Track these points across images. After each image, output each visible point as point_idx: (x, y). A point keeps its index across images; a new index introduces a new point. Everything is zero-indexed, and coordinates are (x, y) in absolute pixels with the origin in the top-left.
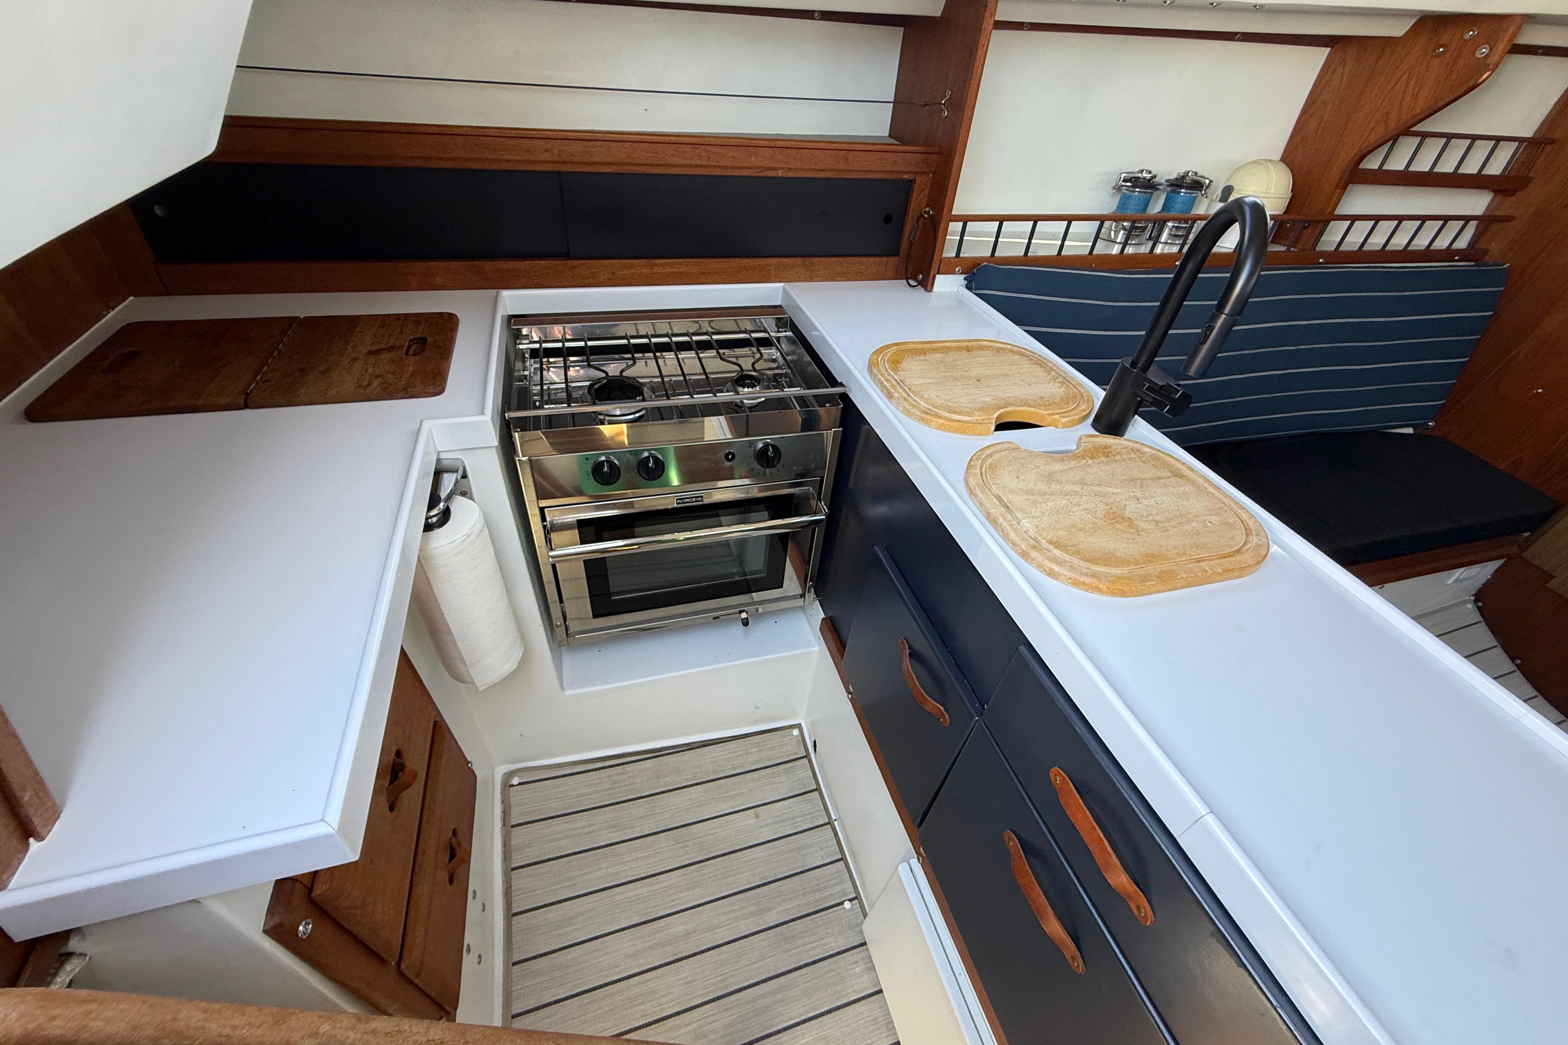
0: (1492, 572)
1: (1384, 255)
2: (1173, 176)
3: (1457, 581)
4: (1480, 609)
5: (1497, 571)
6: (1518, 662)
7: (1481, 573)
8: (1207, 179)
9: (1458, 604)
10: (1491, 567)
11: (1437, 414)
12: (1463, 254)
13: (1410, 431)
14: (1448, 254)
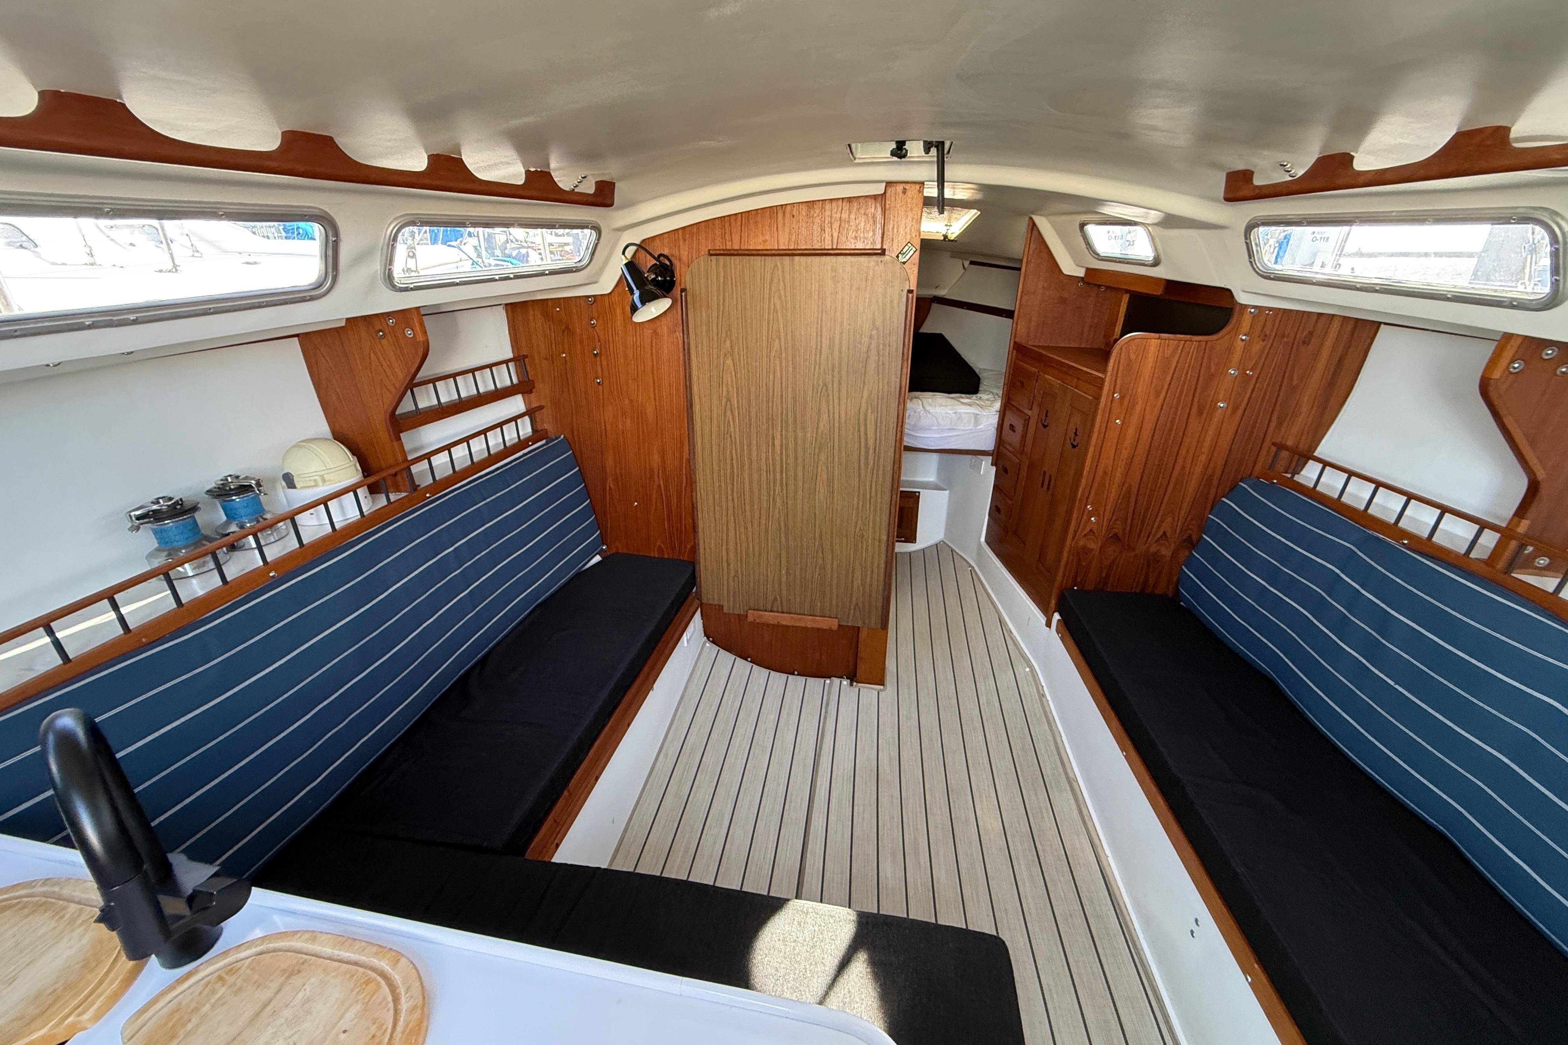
0: (700, 618)
1: (475, 467)
2: (211, 485)
3: (688, 641)
4: (713, 642)
5: (702, 615)
6: (749, 659)
7: (696, 624)
8: (253, 479)
9: (702, 649)
10: (698, 616)
11: (603, 540)
12: (533, 439)
13: (597, 559)
14: (522, 444)
